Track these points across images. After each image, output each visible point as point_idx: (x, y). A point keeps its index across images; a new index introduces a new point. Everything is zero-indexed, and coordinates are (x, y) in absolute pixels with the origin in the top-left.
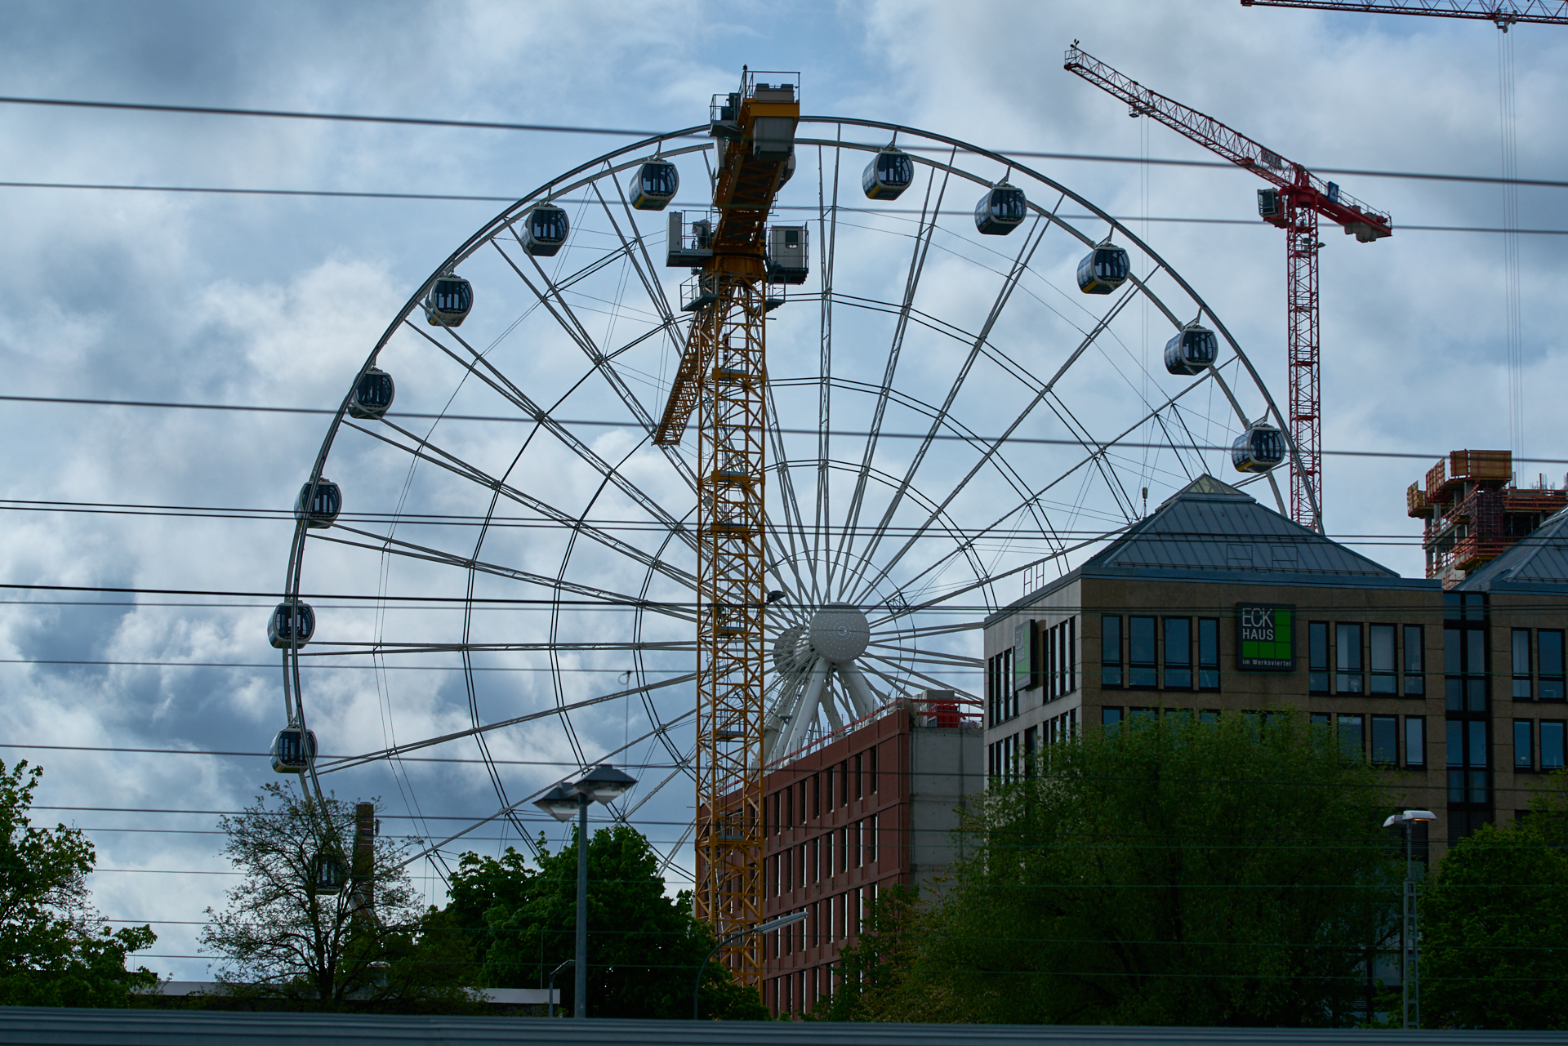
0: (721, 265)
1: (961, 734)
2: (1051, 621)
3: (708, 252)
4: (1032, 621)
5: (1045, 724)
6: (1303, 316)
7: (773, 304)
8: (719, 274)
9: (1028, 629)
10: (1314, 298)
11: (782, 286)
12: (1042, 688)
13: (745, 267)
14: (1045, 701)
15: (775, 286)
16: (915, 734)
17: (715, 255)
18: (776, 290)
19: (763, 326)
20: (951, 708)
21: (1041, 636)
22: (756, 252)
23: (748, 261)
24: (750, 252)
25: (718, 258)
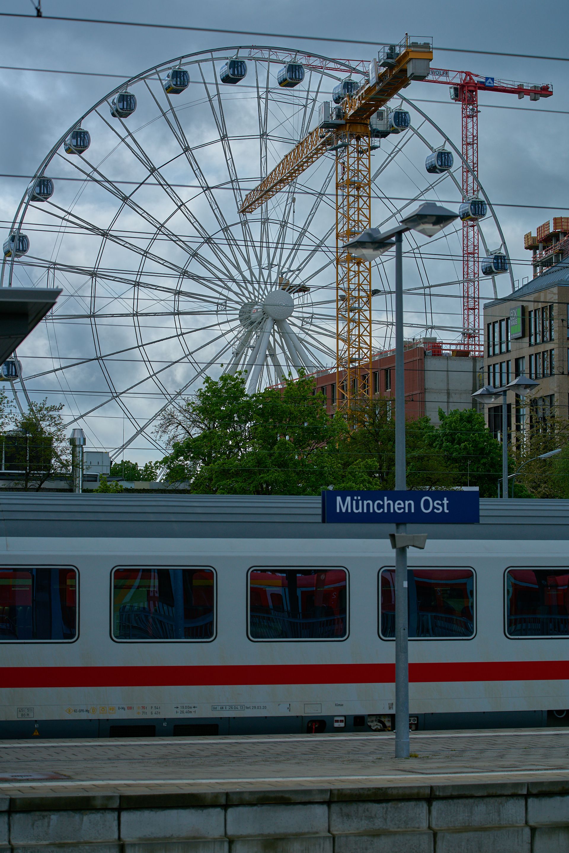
0: (349, 129)
1: (447, 359)
2: (531, 307)
3: (343, 122)
4: (523, 306)
5: (530, 356)
6: (469, 147)
7: (374, 148)
8: (349, 133)
9: (519, 311)
10: (475, 138)
11: (378, 139)
12: (528, 338)
13: (359, 129)
14: (530, 345)
15: (376, 139)
16: (426, 359)
17: (346, 123)
18: (376, 141)
19: (369, 159)
20: (438, 346)
21: (527, 314)
22: (365, 122)
23: (363, 127)
24: (363, 122)
25: (348, 125)
